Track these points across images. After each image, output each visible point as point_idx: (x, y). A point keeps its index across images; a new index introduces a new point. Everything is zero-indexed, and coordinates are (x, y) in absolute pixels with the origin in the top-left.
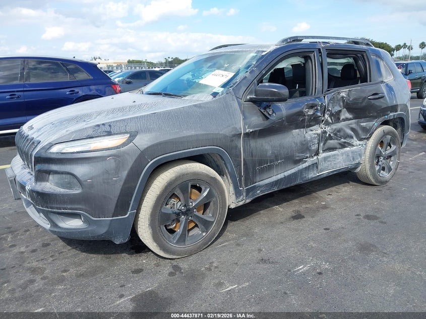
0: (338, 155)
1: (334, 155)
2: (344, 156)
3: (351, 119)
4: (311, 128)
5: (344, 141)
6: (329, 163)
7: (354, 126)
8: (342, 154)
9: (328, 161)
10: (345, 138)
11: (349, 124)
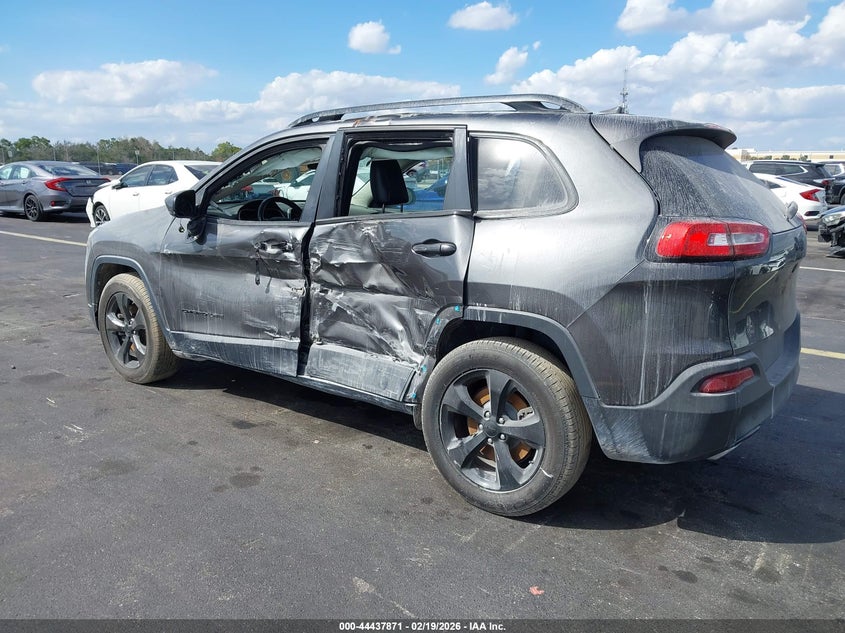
0: (359, 360)
1: (351, 357)
2: (371, 369)
3: (396, 293)
4: (289, 281)
5: (378, 336)
6: (335, 367)
7: (404, 310)
8: (369, 363)
9: (333, 363)
10: (381, 331)
11: (396, 304)
